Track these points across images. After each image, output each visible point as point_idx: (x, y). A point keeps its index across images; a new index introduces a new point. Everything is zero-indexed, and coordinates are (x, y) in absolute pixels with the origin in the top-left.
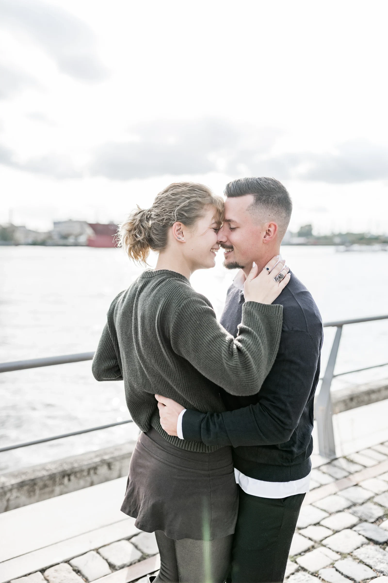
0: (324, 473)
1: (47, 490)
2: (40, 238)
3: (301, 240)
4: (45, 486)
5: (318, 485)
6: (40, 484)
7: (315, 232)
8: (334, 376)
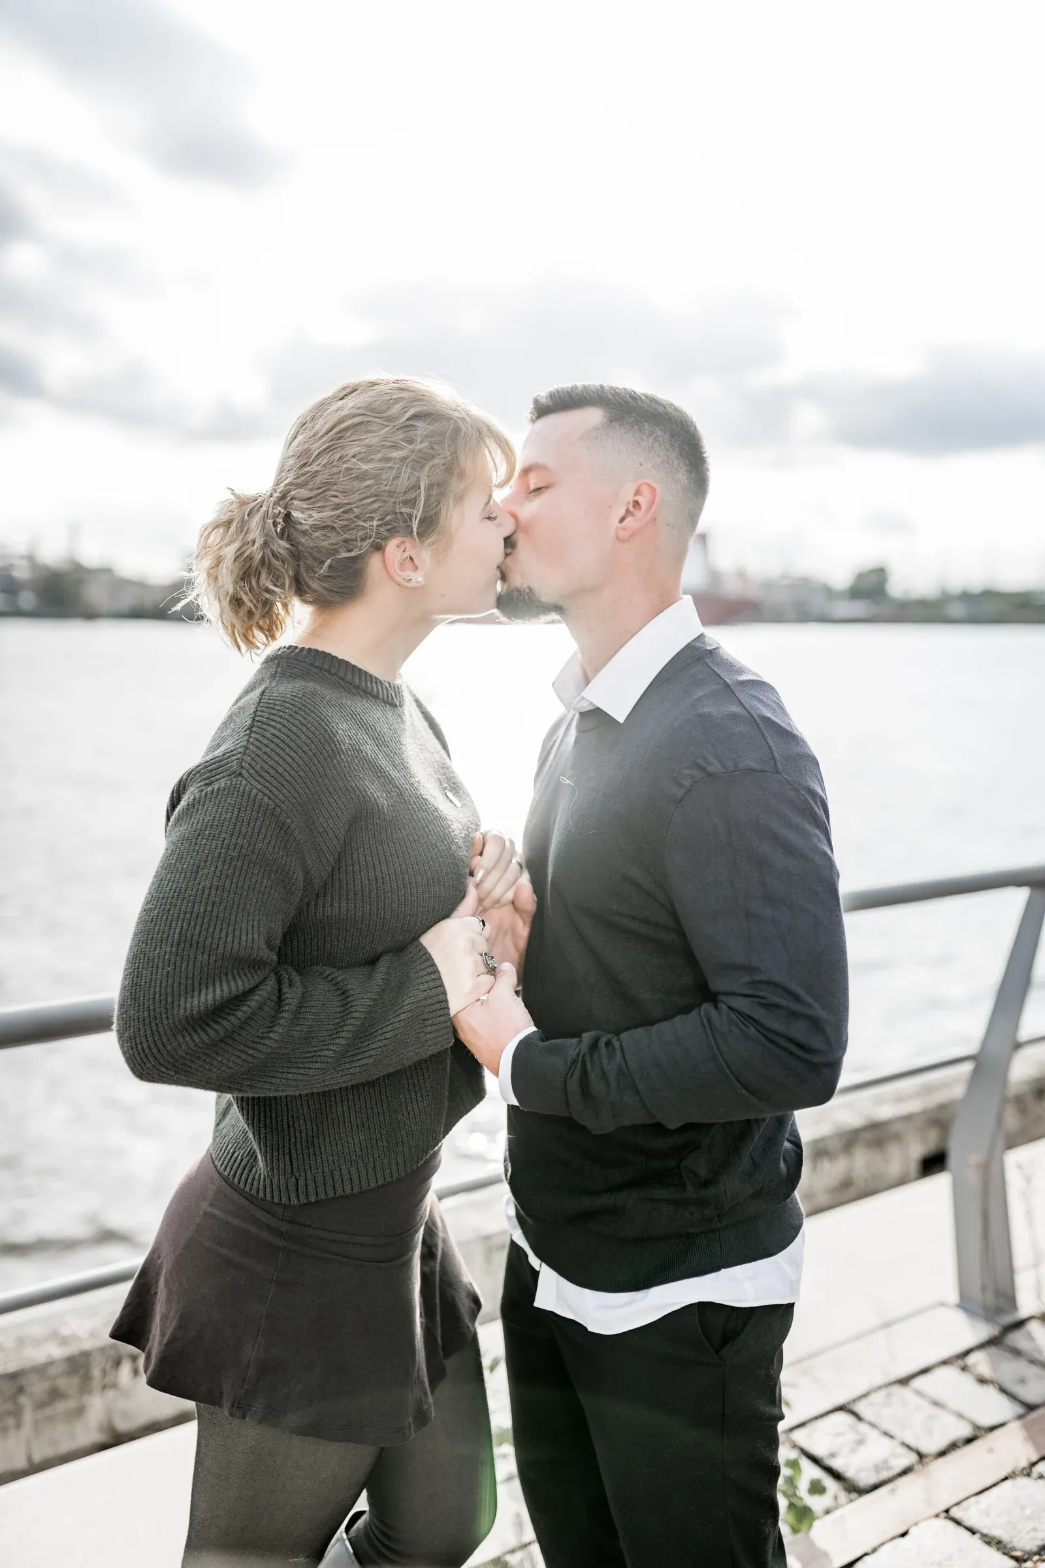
0: (982, 1381)
1: (61, 1407)
2: (149, 601)
3: (858, 608)
4: (55, 1395)
5: (965, 1431)
6: (38, 1388)
7: (897, 588)
8: (1018, 1046)
